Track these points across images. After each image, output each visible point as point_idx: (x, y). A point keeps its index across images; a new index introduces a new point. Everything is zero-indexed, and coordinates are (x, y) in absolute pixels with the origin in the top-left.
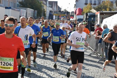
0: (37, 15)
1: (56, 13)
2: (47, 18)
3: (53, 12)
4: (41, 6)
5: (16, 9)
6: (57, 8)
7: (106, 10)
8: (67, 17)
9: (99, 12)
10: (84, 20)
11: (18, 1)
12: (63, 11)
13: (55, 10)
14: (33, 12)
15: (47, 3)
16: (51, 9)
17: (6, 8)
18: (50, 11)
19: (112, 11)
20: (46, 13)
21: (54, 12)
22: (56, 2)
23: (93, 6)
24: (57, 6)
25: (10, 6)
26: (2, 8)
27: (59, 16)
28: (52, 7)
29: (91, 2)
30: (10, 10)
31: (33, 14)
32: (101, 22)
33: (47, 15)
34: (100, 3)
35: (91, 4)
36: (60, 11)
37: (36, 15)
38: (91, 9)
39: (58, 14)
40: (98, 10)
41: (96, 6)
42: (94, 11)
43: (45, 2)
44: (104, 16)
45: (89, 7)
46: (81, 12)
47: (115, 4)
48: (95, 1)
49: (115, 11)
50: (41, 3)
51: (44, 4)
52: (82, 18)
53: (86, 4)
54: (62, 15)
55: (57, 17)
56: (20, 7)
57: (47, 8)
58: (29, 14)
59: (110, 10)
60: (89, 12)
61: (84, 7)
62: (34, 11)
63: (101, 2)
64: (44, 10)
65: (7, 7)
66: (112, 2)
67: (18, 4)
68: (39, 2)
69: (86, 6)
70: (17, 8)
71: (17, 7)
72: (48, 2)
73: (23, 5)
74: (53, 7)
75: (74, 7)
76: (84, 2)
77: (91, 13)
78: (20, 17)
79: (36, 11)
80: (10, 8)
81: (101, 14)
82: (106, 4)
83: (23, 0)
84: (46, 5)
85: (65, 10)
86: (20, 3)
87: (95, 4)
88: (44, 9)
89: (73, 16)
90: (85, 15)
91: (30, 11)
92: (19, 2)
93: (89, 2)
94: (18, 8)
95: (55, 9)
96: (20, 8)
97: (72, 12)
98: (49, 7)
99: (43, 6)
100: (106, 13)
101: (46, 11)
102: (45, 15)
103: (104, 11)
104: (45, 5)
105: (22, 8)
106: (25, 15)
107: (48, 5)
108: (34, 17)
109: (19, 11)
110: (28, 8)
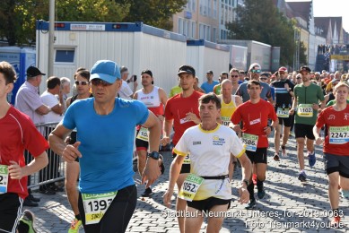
0: (281, 59)
3: (328, 50)
4: (292, 33)
5: (219, 46)
6: (341, 38)
11: (222, 21)
13: (335, 43)
14: (268, 52)
15: (308, 24)
16: (321, 41)
17: (190, 43)
18: (321, 48)
20: (306, 53)
21: (333, 50)
22: (338, 21)
24: (342, 33)
25: (202, 38)
26: (179, 43)
27: (346, 62)
28: (324, 35)
30: (202, 48)
31: (268, 58)
33: (312, 59)
37: (277, 61)
39: (343, 54)
43: (302, 22)
50: (290, 25)
51: (302, 27)
55: (341, 64)
56: (232, 39)
58: (257, 58)
62: (272, 49)
64: (301, 44)
65: (192, 39)
67: (223, 27)
68: (285, 23)
70: (222, 43)
71: (220, 41)
72: (312, 21)
73: (239, 32)
74: (330, 33)
78: (231, 67)
79: (278, 50)
80: (201, 43)
83: (239, 19)
84: (307, 29)
86: (229, 26)
88: (302, 40)
91: (259, 48)
92: (226, 25)
94: (223, 41)
95: (335, 39)
98: (316, 34)
99: (299, 34)
101: (306, 46)
102: (303, 59)
104: (304, 28)
105: (235, 41)
106: (245, 62)
107: (312, 29)
108: (271, 67)
109: (227, 50)
110: (254, 42)
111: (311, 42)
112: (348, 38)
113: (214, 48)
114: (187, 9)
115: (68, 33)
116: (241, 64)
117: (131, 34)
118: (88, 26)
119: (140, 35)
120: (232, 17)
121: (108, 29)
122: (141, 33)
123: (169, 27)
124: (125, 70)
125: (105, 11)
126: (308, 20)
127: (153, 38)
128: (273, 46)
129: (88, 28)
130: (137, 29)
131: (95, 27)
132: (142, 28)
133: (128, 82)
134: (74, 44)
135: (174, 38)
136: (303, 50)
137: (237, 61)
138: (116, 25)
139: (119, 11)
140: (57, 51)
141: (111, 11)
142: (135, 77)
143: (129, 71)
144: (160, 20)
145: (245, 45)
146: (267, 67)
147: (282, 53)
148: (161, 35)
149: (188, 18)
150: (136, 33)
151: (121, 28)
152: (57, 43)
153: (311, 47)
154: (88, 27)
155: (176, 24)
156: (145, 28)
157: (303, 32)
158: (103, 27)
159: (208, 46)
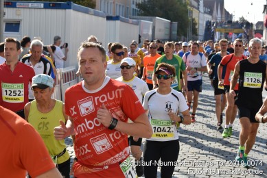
0: (178, 31)
1: (221, 25)
2: (201, 38)
3: (213, 25)
4: (186, 11)
5: (131, 21)
6: (223, 16)
8: (245, 34)
11: (133, 3)
12: (237, 22)
13: (219, 19)
14: (168, 26)
15: (199, 5)
16: (209, 17)
17: (109, 18)
18: (209, 24)
20: (197, 27)
21: (217, 24)
22: (221, 2)
24: (224, 11)
25: (118, 15)
26: (100, 18)
27: (227, 34)
28: (211, 13)
30: (118, 22)
31: (168, 30)
33: (201, 30)
36: (230, 22)
37: (176, 33)
39: (225, 28)
43: (195, 4)
50: (185, 6)
51: (194, 7)
54: (236, 31)
55: (223, 36)
56: (138, 15)
57: (201, 15)
58: (160, 30)
62: (171, 23)
64: (193, 20)
65: (112, 15)
67: (134, 7)
68: (181, 4)
70: (133, 19)
71: (132, 17)
72: (201, 2)
73: (147, 11)
74: (215, 12)
75: (264, 12)
78: (140, 37)
79: (175, 24)
80: (117, 18)
83: (147, 0)
84: (198, 8)
85: (242, 19)
86: (138, 5)
88: (194, 17)
89: (260, 33)
91: (161, 23)
92: (137, 5)
94: (134, 17)
95: (219, 17)
96: (139, 17)
97: (259, 23)
98: (205, 12)
99: (191, 12)
101: (197, 20)
102: (195, 31)
104: (195, 8)
105: (143, 17)
106: (150, 33)
107: (202, 8)
108: (170, 37)
109: (137, 24)
110: (157, 18)
111: (201, 18)
112: (229, 16)
113: (127, 22)
115: (15, 9)
116: (147, 35)
117: (63, 11)
118: (30, 4)
119: (70, 12)
121: (46, 7)
122: (71, 10)
123: (93, 6)
124: (59, 38)
126: (198, 2)
127: (80, 15)
128: (172, 21)
129: (30, 6)
130: (69, 7)
131: (36, 5)
132: (72, 6)
133: (61, 48)
134: (20, 18)
135: (96, 14)
136: (194, 24)
137: (145, 32)
138: (52, 4)
140: (7, 24)
142: (67, 45)
143: (62, 39)
144: (86, 1)
145: (151, 20)
146: (167, 37)
148: (87, 12)
150: (67, 10)
151: (56, 6)
152: (6, 17)
153: (201, 22)
155: (98, 4)
156: (75, 6)
157: (195, 11)
158: (42, 5)
159: (122, 21)
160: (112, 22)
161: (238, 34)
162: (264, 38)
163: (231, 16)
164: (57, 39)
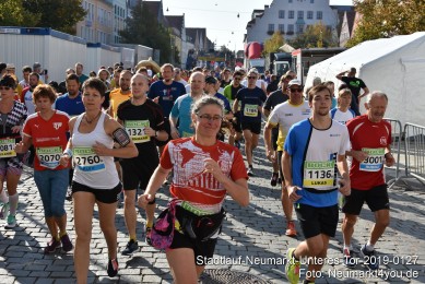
2: (183, 66)
3: (195, 53)
4: (169, 40)
5: (112, 48)
6: (205, 45)
7: (316, 46)
8: (227, 63)
9: (299, 50)
10: (267, 69)
11: (115, 29)
12: (219, 51)
13: (201, 47)
14: (151, 53)
15: (181, 33)
16: (191, 46)
17: (90, 45)
18: (191, 52)
19: (330, 48)
20: (179, 55)
22: (203, 31)
23: (286, 37)
24: (206, 39)
25: (99, 42)
26: (80, 45)
27: (209, 62)
28: (193, 41)
29: (281, 27)
30: (99, 49)
32: (305, 73)
33: (184, 59)
34: (301, 30)
35: (282, 33)
36: (212, 51)
38: (281, 44)
39: (207, 56)
40: (296, 45)
41: (293, 38)
42: (288, 48)
43: (177, 31)
44: (311, 58)
45: (278, 38)
46: (259, 51)
47: (335, 33)
48: (291, 26)
49: (336, 48)
50: (168, 34)
51: (176, 35)
52: (262, 65)
53: (271, 33)
54: (218, 59)
56: (121, 42)
57: (184, 43)
58: (142, 58)
59: (325, 45)
60: (278, 51)
61: (266, 40)
62: (153, 51)
63: (305, 26)
64: (176, 48)
65: (94, 42)
66: (329, 28)
67: (116, 34)
68: (163, 31)
69: (270, 37)
70: (115, 46)
71: (114, 44)
72: (184, 31)
73: (129, 37)
74: (197, 40)
75: (244, 41)
76: (267, 29)
77: (281, 54)
79: (158, 52)
80: (98, 45)
81: (304, 54)
82: (315, 33)
84: (180, 37)
85: (224, 48)
86: (121, 33)
87: (290, 33)
88: (176, 45)
89: (242, 61)
90: (268, 59)
91: (143, 49)
92: (119, 32)
93: (276, 29)
94: (117, 44)
95: (201, 45)
97: (240, 52)
98: (187, 41)
99: (173, 40)
100: (314, 53)
101: (180, 50)
102: (177, 61)
103: (311, 49)
104: (178, 36)
105: (125, 45)
106: (133, 61)
107: (184, 37)
109: (119, 51)
110: (139, 45)
111: (184, 47)
112: (210, 45)
113: (109, 49)
114: (87, 18)
116: (130, 62)
117: (41, 37)
119: (50, 39)
120: (123, 26)
121: (23, 32)
122: (50, 37)
123: (73, 32)
124: (39, 66)
125: (21, 18)
126: (180, 30)
127: (59, 41)
128: (154, 49)
129: (6, 32)
130: (47, 33)
131: (12, 30)
132: (51, 32)
135: (76, 41)
136: (177, 52)
137: (127, 60)
138: (29, 29)
139: (33, 18)
141: (25, 19)
144: (66, 27)
145: (133, 48)
147: (161, 54)
148: (66, 38)
149: (88, 26)
150: (46, 36)
151: (34, 32)
153: (183, 50)
154: (6, 30)
155: (78, 31)
156: (53, 32)
157: (177, 39)
158: (19, 31)
159: (104, 48)
160: (92, 49)
161: (219, 62)
162: (244, 67)
163: (213, 45)
164: (37, 67)
